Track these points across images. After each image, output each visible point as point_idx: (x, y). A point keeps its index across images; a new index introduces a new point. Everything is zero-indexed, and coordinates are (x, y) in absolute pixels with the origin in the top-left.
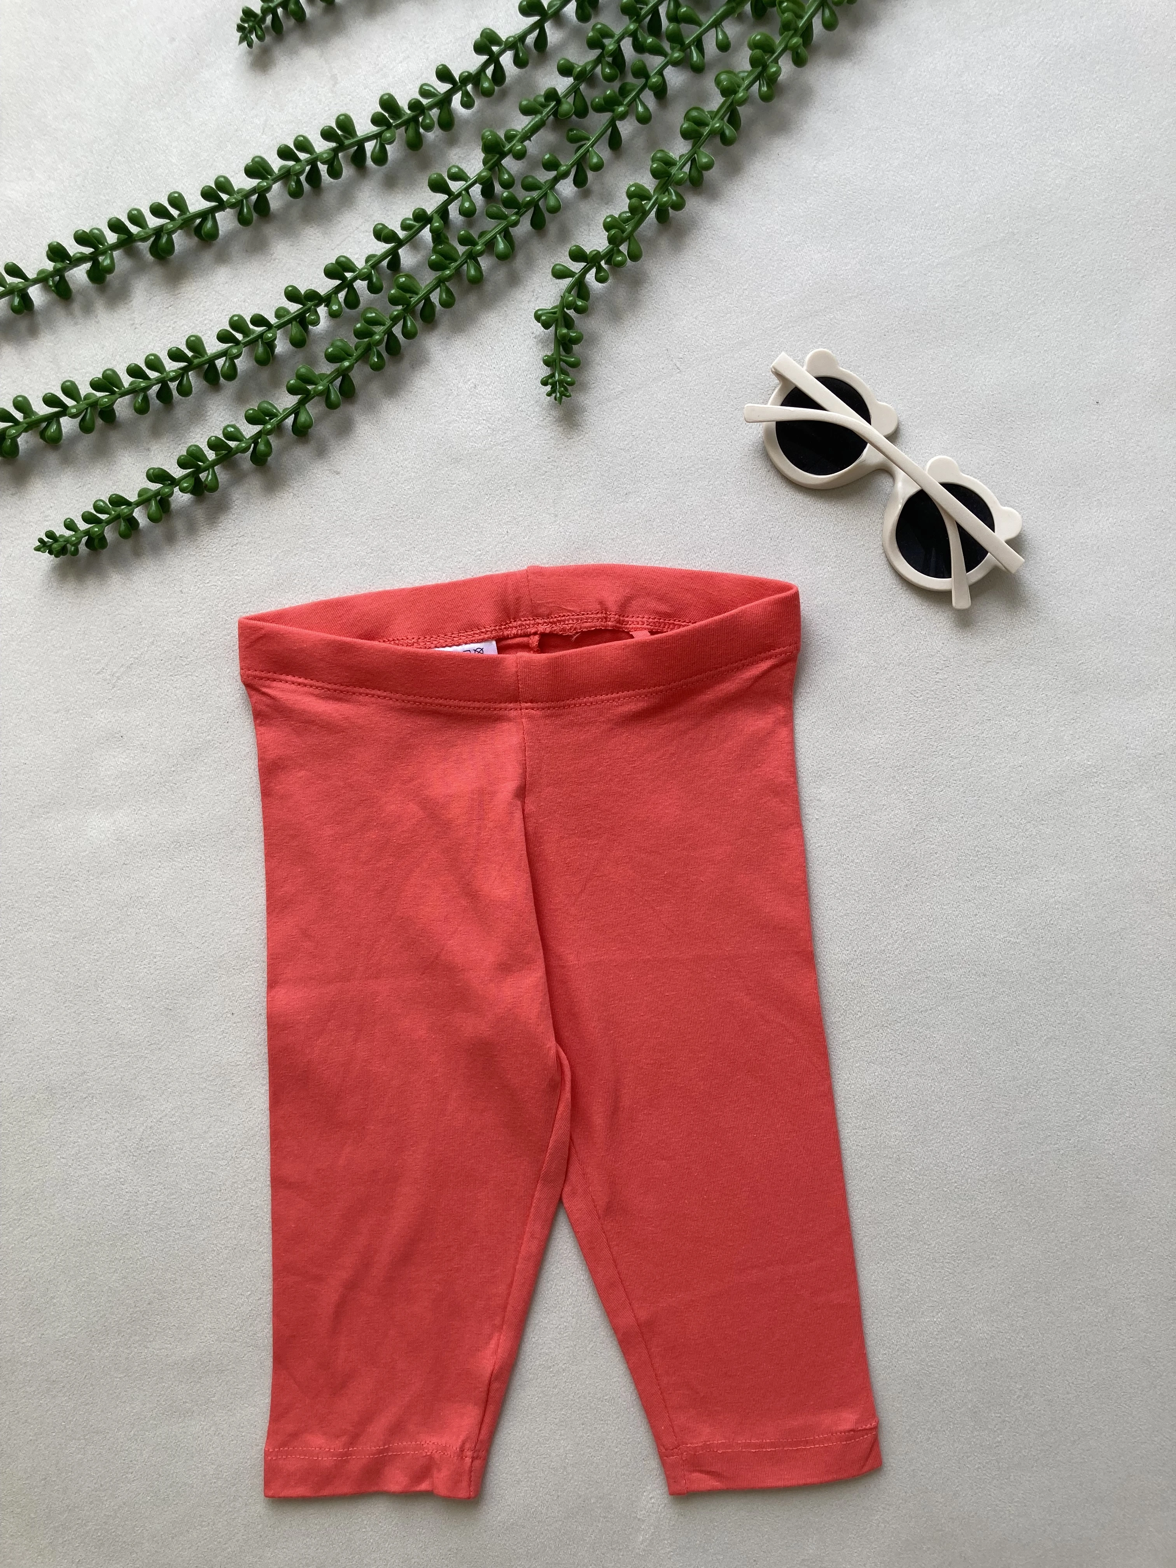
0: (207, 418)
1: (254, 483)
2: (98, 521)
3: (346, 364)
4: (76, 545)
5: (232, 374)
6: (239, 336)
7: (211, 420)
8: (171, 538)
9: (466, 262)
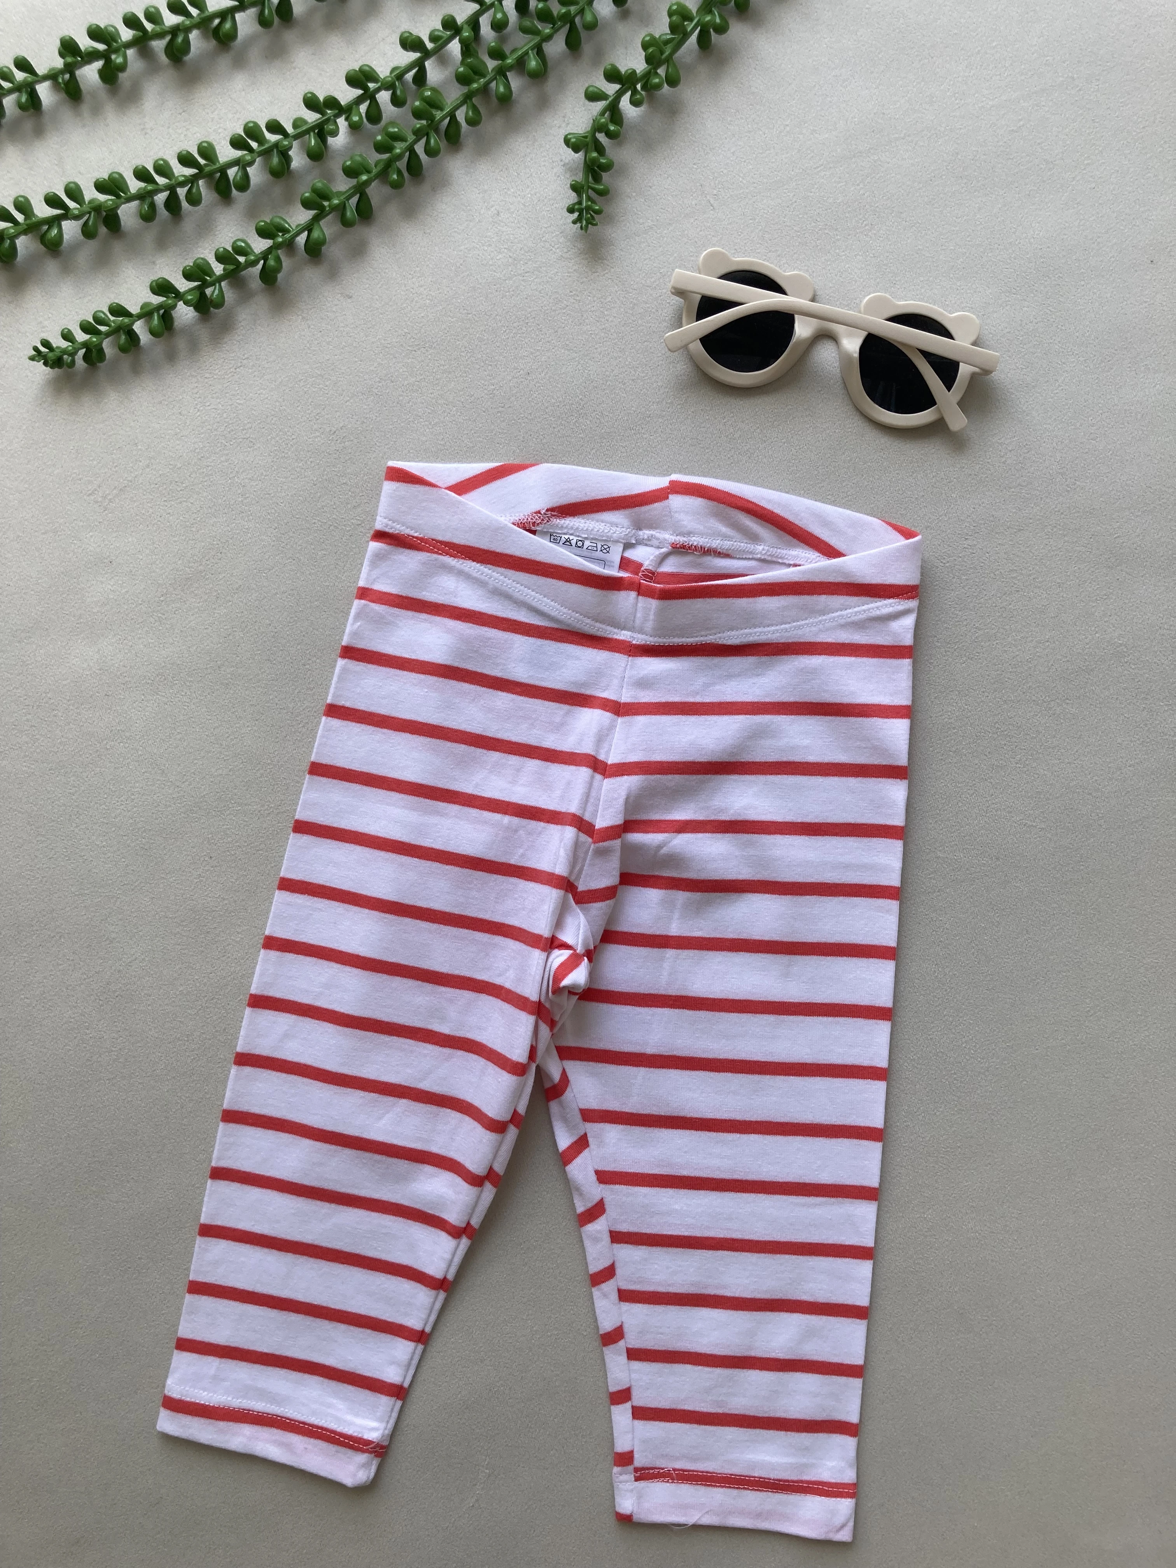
0: (217, 232)
1: (261, 303)
2: (96, 332)
3: (364, 177)
4: (73, 354)
5: (244, 184)
6: (254, 145)
7: (220, 236)
8: (171, 357)
9: (495, 78)
